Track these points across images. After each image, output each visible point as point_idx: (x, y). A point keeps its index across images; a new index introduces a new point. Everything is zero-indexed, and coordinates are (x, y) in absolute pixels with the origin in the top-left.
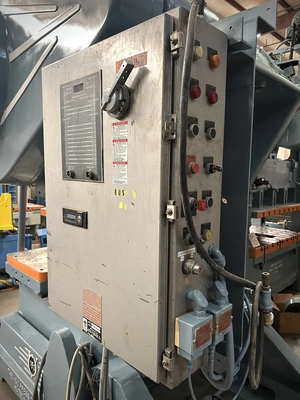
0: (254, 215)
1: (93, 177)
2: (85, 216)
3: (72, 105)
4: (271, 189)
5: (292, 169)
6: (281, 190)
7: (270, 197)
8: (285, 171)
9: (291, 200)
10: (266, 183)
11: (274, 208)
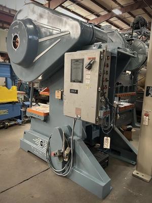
0: (116, 96)
1: (80, 82)
2: (77, 91)
3: (75, 65)
4: (123, 87)
5: (131, 78)
6: (127, 87)
7: (122, 89)
8: (128, 79)
9: (130, 91)
10: (121, 84)
11: (123, 94)
